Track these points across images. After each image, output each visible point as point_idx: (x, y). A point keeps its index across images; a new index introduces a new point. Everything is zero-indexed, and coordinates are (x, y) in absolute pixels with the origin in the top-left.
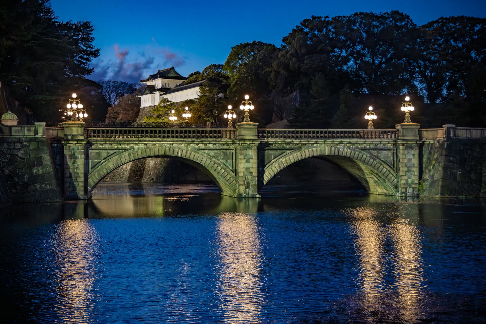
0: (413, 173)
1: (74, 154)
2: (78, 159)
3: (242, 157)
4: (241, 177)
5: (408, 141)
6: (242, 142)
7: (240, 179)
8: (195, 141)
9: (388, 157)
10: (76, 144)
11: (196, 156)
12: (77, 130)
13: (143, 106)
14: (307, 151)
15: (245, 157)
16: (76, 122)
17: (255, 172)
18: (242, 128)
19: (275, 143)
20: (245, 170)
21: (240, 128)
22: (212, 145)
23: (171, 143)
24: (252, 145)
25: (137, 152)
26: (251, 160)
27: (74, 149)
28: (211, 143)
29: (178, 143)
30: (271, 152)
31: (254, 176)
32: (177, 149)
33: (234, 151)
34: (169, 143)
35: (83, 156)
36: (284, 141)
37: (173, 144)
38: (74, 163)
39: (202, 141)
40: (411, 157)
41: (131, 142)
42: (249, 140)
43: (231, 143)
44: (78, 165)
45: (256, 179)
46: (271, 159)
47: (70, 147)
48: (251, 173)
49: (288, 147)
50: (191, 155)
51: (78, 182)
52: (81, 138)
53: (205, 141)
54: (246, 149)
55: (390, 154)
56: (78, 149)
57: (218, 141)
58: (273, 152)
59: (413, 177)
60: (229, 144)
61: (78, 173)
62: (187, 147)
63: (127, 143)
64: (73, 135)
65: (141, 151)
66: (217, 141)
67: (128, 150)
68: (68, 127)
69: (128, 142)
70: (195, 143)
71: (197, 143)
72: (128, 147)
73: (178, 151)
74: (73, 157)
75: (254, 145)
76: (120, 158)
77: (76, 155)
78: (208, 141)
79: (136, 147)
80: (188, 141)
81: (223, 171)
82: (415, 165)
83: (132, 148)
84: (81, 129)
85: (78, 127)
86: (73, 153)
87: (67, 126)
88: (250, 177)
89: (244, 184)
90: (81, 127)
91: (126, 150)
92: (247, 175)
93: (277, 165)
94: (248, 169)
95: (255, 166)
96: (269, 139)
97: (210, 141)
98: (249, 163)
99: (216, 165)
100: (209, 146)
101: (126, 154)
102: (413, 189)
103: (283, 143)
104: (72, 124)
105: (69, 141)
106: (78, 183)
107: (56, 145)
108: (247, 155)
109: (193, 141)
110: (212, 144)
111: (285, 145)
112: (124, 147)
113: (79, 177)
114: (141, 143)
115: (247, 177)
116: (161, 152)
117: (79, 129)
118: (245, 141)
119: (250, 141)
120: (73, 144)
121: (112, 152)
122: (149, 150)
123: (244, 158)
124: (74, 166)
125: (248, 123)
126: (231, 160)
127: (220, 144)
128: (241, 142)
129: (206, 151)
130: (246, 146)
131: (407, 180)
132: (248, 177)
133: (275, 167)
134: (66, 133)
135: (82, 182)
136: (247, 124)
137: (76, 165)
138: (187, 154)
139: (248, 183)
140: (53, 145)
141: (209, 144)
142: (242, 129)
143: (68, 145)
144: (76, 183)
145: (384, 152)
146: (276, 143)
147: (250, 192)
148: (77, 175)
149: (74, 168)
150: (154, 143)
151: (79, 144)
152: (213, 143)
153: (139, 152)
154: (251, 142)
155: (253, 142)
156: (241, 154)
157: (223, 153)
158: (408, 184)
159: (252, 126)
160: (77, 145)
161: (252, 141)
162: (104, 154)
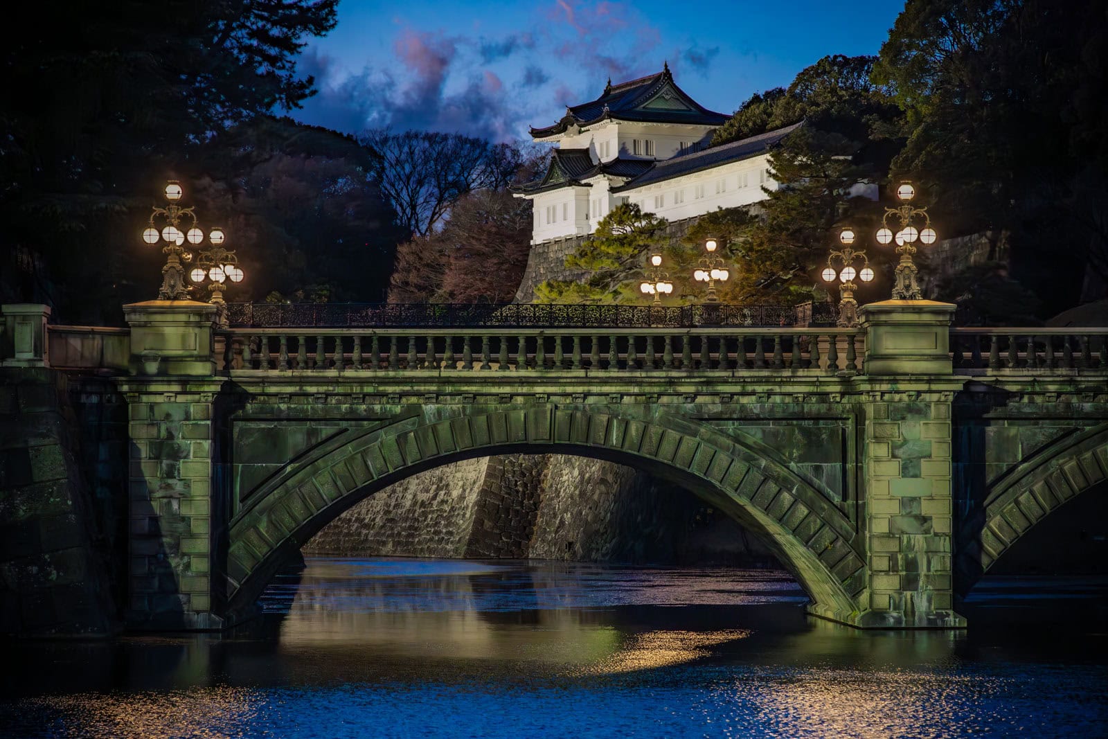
1: (171, 436)
2: (186, 457)
3: (881, 450)
4: (882, 536)
6: (885, 387)
7: (876, 545)
8: (682, 384)
10: (177, 393)
11: (683, 447)
12: (184, 338)
13: (538, 237)
15: (898, 452)
16: (176, 303)
17: (941, 517)
18: (886, 324)
19: (1030, 389)
20: (895, 507)
21: (877, 324)
22: (754, 398)
23: (580, 389)
24: (927, 397)
25: (434, 428)
26: (923, 467)
27: (168, 416)
28: (749, 388)
29: (606, 389)
30: (1013, 431)
31: (936, 534)
32: (604, 418)
33: (850, 426)
34: (569, 389)
35: (207, 445)
36: (1071, 381)
37: (586, 395)
38: (170, 473)
39: (709, 382)
41: (407, 388)
42: (917, 378)
43: (838, 388)
44: (187, 485)
45: (945, 545)
46: (1016, 456)
47: (152, 407)
48: (924, 520)
49: (1088, 406)
50: (665, 443)
51: (184, 555)
52: (200, 369)
53: (725, 382)
54: (903, 418)
56: (187, 418)
57: (781, 383)
58: (1021, 429)
60: (828, 394)
61: (185, 519)
62: (648, 409)
63: (390, 389)
64: (166, 360)
65: (452, 426)
66: (775, 383)
67: (395, 419)
68: (145, 325)
69: (398, 389)
70: (682, 389)
71: (692, 389)
72: (398, 409)
73: (609, 422)
74: (167, 450)
75: (935, 397)
76: (364, 454)
77: (179, 441)
78: (736, 383)
79: (430, 408)
80: (650, 384)
81: (802, 510)
84: (197, 330)
85: (187, 324)
86: (163, 433)
87: (143, 318)
88: (919, 541)
89: (893, 568)
90: (198, 325)
91: (387, 420)
92: (905, 528)
93: (1038, 487)
94: (908, 502)
95: (944, 489)
96: (1007, 371)
97: (744, 382)
98: (915, 476)
99: (772, 487)
100: (743, 406)
101: (388, 437)
103: (1069, 389)
104: (163, 311)
105: (150, 382)
106: (186, 559)
107: (94, 399)
108: (905, 441)
109: (671, 382)
110: (753, 393)
111: (1074, 400)
112: (377, 407)
113: (192, 536)
114: (449, 389)
115: (905, 538)
116: (537, 427)
117: (192, 331)
118: (895, 381)
119: (918, 381)
120: (163, 395)
121: (327, 430)
122: (482, 419)
123: (894, 456)
124: (169, 486)
125: (910, 303)
126: (838, 465)
127: (790, 394)
128: (877, 387)
129: (730, 427)
130: (901, 405)
132: (909, 541)
133: (1032, 492)
134: (135, 350)
135: (200, 555)
136: (904, 310)
137: (179, 487)
138: (647, 439)
139: (911, 565)
140: (84, 399)
141: (743, 394)
142: (882, 330)
143: (145, 398)
144: (177, 560)
146: (1037, 389)
147: (922, 605)
148: (181, 527)
149: (171, 497)
150: (507, 390)
151: (189, 397)
152: (759, 389)
153: (444, 428)
154: (924, 387)
155: (934, 387)
156: (878, 439)
157: (805, 432)
159: (926, 318)
160: (181, 399)
161: (929, 382)
162: (296, 438)
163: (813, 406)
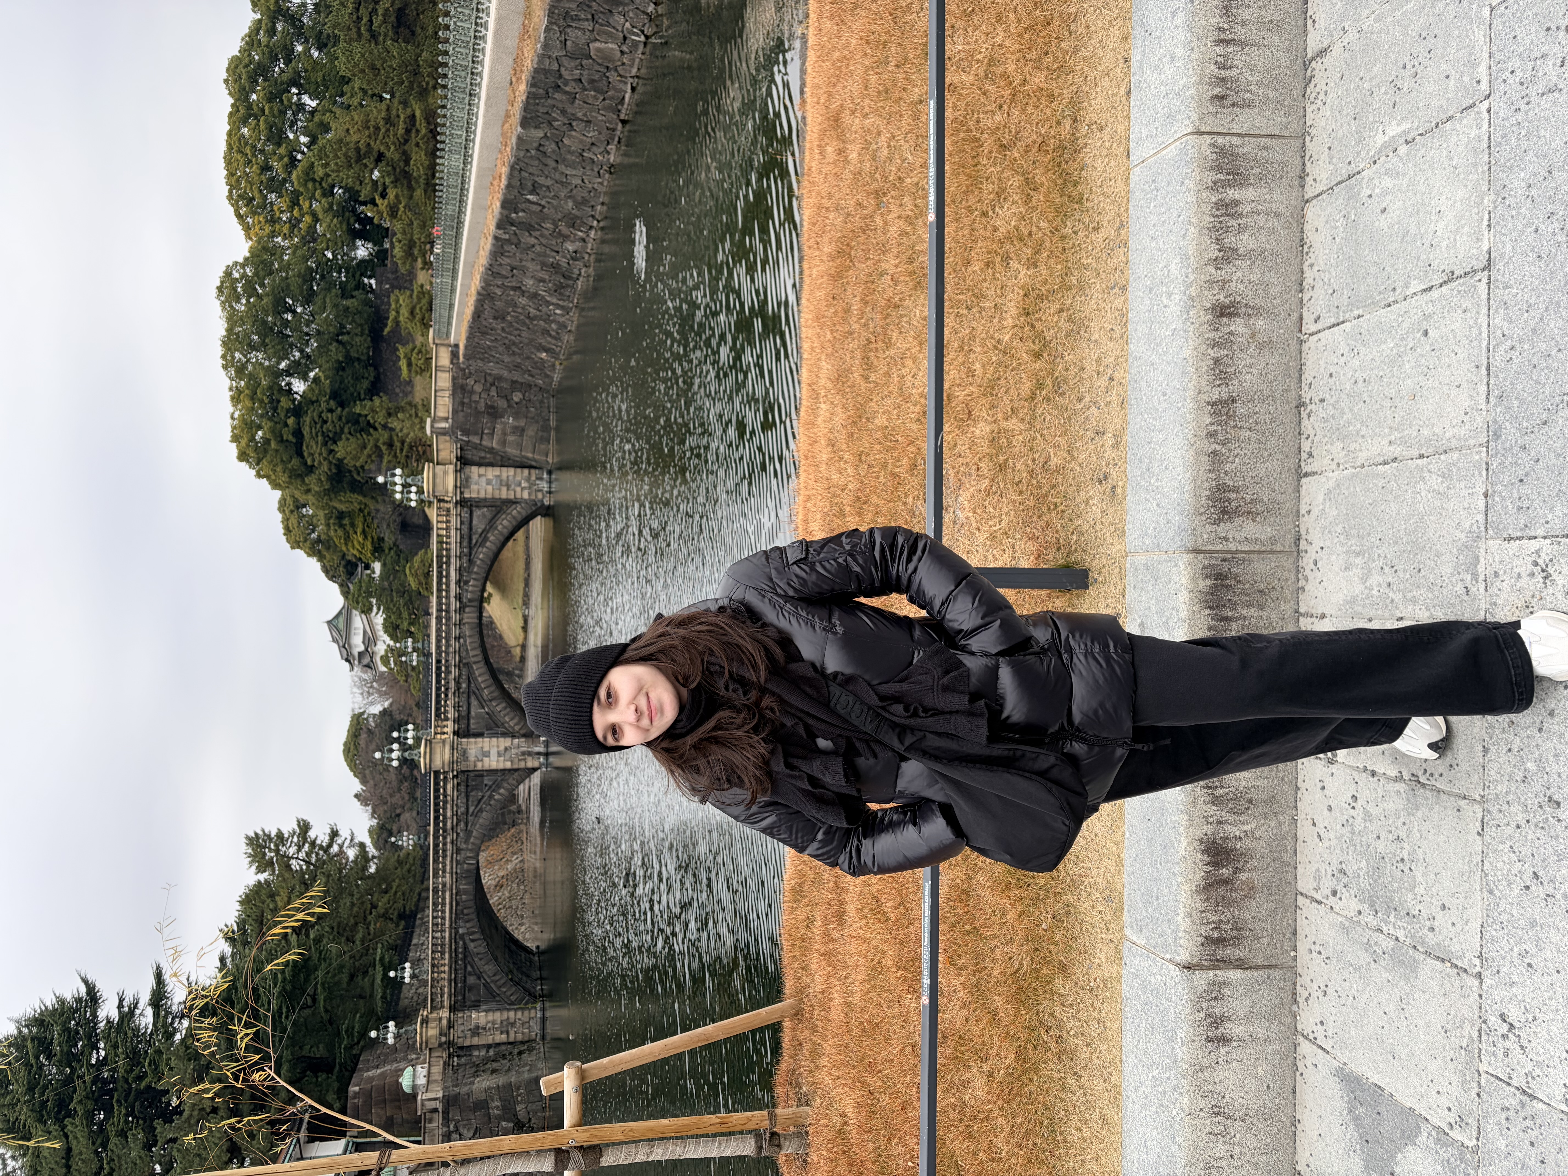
0: (511, 478)
1: (471, 1030)
2: (478, 1022)
5: (456, 486)
6: (455, 763)
8: (453, 838)
9: (484, 515)
10: (453, 1030)
14: (471, 653)
16: (418, 1031)
17: (505, 742)
18: (431, 765)
19: (457, 709)
23: (454, 876)
24: (459, 749)
25: (468, 928)
26: (486, 749)
27: (462, 1032)
29: (455, 866)
30: (473, 713)
31: (512, 744)
32: (466, 865)
33: (470, 775)
34: (455, 880)
35: (473, 1013)
36: (454, 693)
39: (453, 828)
40: (483, 479)
41: (453, 941)
42: (452, 753)
43: (456, 780)
44: (488, 1022)
45: (516, 740)
46: (483, 712)
47: (460, 1038)
48: (506, 749)
49: (464, 685)
52: (444, 1022)
53: (453, 822)
54: (468, 756)
55: (477, 513)
56: (463, 1024)
58: (472, 710)
59: (518, 478)
60: (458, 783)
61: (502, 1021)
62: (463, 850)
63: (453, 947)
64: (441, 1034)
65: (468, 922)
66: (453, 804)
67: (465, 943)
69: (453, 944)
71: (455, 835)
72: (461, 942)
74: (476, 1031)
75: (460, 746)
76: (478, 954)
79: (461, 931)
81: (502, 791)
82: (498, 473)
83: (462, 937)
86: (469, 1033)
87: (424, 1044)
89: (525, 760)
91: (465, 948)
92: (509, 754)
93: (494, 704)
94: (499, 755)
96: (450, 716)
99: (493, 802)
100: (462, 814)
101: (472, 945)
102: (537, 479)
103: (457, 694)
104: (421, 1038)
105: (449, 1040)
106: (517, 1020)
107: (455, 1059)
109: (452, 842)
110: (457, 811)
112: (460, 950)
113: (508, 1018)
114: (454, 925)
117: (430, 1025)
118: (453, 759)
122: (465, 911)
123: (482, 760)
124: (490, 1029)
125: (423, 754)
126: (485, 778)
127: (458, 797)
128: (455, 769)
129: (470, 818)
130: (462, 757)
131: (523, 489)
134: (436, 1045)
135: (515, 1015)
137: (490, 1025)
139: (523, 754)
141: (457, 814)
143: (455, 1041)
144: (517, 1023)
145: (475, 522)
146: (457, 705)
147: (538, 749)
151: (455, 1024)
152: (455, 809)
153: (468, 925)
154: (456, 751)
155: (456, 747)
156: (475, 764)
157: (472, 791)
159: (428, 750)
160: (456, 1028)
161: (453, 750)
162: (471, 980)
163: (462, 788)
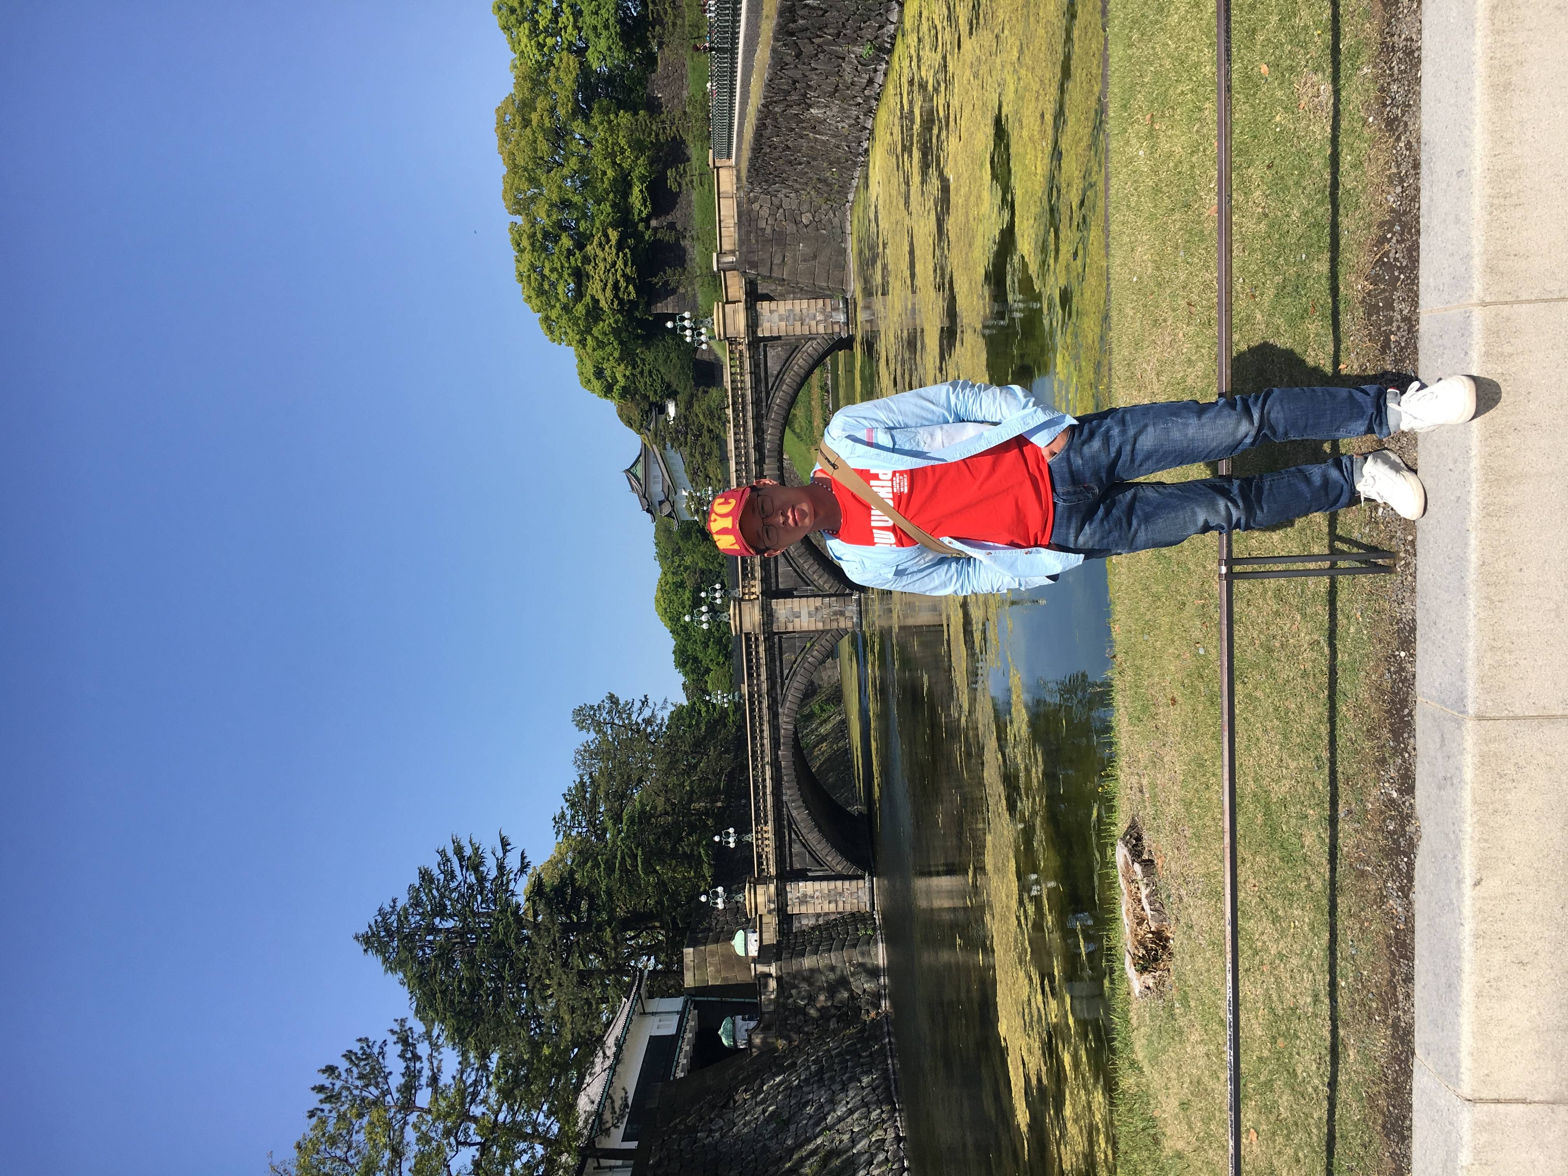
0: (804, 311)
3: (790, 625)
4: (824, 624)
5: (748, 325)
7: (828, 627)
9: (779, 356)
17: (815, 602)
20: (812, 620)
26: (796, 609)
40: (776, 316)
48: (817, 609)
55: (771, 353)
59: (812, 311)
64: (769, 901)
67: (788, 811)
74: (805, 900)
81: (815, 653)
82: (790, 307)
83: (785, 804)
88: (825, 611)
91: (789, 815)
92: (821, 615)
94: (810, 615)
95: (804, 601)
98: (800, 612)
101: (794, 813)
102: (833, 310)
108: (786, 616)
115: (824, 615)
121: (793, 836)
122: (786, 778)
123: (793, 621)
131: (818, 322)
132: (825, 613)
139: (835, 613)
145: (769, 364)
153: (789, 792)
158: (826, 320)
162: (796, 848)
